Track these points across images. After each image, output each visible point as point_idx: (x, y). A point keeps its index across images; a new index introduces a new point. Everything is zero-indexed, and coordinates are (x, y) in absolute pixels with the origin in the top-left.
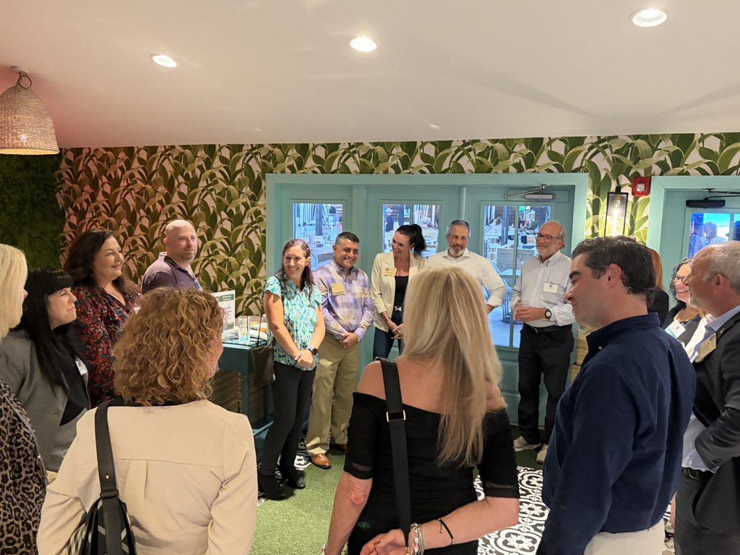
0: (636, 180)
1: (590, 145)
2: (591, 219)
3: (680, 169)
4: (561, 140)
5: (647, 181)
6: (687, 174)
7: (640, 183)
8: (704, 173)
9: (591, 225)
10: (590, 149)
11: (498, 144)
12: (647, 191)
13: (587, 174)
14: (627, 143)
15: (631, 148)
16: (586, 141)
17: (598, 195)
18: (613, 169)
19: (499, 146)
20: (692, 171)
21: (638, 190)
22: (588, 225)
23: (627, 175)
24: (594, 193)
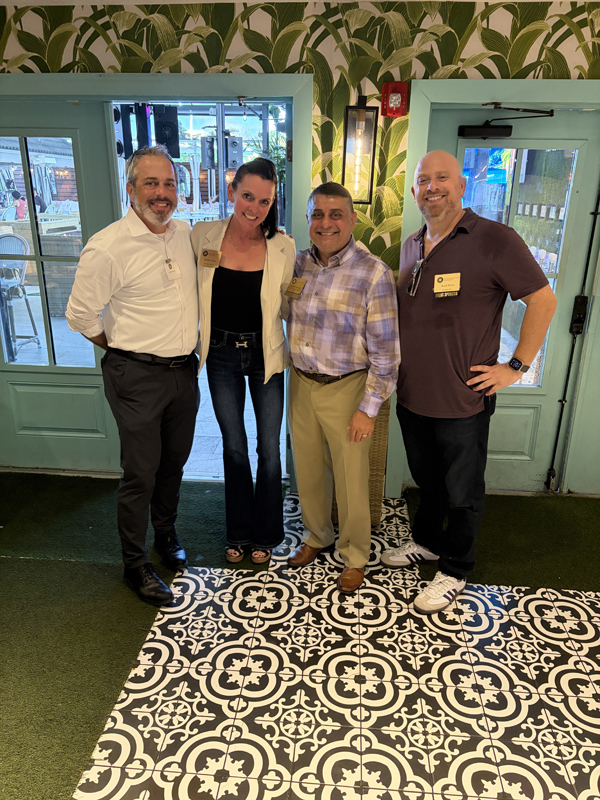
0: (387, 86)
1: (314, 19)
2: (319, 159)
3: (453, 67)
4: (264, 8)
5: (404, 90)
6: (464, 76)
7: (395, 91)
8: (487, 74)
9: (320, 170)
10: (314, 27)
11: (156, 14)
12: (404, 109)
13: (311, 76)
14: (373, 18)
15: (379, 27)
16: (308, 12)
17: (330, 115)
18: (352, 66)
19: (157, 19)
20: (472, 72)
21: (391, 105)
22: (316, 170)
23: (373, 78)
24: (323, 113)
